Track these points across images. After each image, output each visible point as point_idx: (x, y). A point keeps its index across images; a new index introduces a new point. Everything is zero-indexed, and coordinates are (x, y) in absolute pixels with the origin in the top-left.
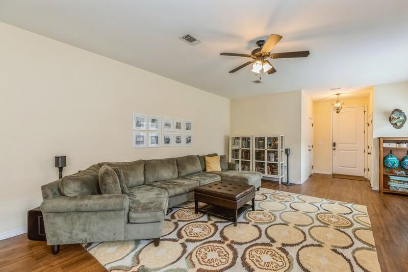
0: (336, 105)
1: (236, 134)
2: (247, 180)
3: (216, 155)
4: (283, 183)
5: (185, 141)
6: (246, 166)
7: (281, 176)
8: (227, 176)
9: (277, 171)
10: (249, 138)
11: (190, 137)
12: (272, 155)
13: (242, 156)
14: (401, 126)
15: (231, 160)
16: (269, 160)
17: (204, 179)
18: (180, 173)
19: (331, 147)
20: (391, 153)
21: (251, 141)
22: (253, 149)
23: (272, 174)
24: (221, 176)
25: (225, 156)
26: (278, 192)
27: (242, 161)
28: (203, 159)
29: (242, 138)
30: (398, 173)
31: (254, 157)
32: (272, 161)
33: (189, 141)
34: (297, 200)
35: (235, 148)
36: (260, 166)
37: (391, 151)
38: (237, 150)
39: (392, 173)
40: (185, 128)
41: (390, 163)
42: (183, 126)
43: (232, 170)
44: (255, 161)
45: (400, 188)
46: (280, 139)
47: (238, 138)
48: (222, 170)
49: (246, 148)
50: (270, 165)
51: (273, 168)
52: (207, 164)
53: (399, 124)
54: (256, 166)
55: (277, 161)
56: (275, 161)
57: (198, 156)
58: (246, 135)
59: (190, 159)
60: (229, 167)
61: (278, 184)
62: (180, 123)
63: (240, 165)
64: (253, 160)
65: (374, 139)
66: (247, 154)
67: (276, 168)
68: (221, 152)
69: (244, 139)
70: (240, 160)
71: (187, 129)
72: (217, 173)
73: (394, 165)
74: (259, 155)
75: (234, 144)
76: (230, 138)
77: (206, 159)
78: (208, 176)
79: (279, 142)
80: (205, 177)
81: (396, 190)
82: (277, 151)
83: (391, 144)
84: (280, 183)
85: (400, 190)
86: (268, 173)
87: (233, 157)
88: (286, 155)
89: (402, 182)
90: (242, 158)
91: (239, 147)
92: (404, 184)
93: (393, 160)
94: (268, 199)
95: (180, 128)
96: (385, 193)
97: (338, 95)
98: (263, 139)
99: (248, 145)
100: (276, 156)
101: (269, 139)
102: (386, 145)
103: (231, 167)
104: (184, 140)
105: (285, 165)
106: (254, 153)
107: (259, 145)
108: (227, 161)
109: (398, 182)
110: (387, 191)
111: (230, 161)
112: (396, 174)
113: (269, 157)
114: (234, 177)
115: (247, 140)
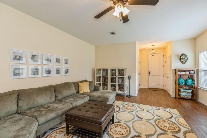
0: (152, 51)
1: (99, 68)
2: (108, 98)
3: (86, 81)
4: (127, 96)
5: (64, 72)
6: (105, 87)
7: (126, 92)
8: (94, 96)
9: (124, 89)
10: (107, 70)
11: (68, 69)
12: (120, 80)
13: (103, 81)
14: (185, 62)
15: (96, 83)
16: (119, 83)
17: (76, 101)
18: (57, 97)
19: (148, 74)
20: (181, 77)
21: (108, 71)
22: (109, 76)
23: (120, 91)
24: (89, 96)
25: (92, 81)
26: (125, 103)
27: (103, 84)
28: (77, 85)
29: (103, 70)
30: (185, 88)
31: (110, 81)
32: (121, 83)
33: (67, 72)
34: (138, 109)
35: (98, 76)
36: (113, 86)
37: (181, 76)
38: (100, 77)
39: (182, 87)
40: (64, 63)
41: (181, 83)
42: (62, 61)
43: (97, 90)
44: (110, 83)
45: (186, 95)
46: (125, 70)
47: (100, 70)
48: (90, 91)
49: (105, 75)
50: (119, 85)
51: (121, 87)
52: (80, 88)
53: (184, 62)
54: (111, 87)
55: (123, 83)
56: (122, 83)
57: (73, 82)
58: (105, 67)
59: (66, 85)
60: (95, 88)
61: (124, 97)
62: (59, 59)
63: (102, 87)
64: (109, 83)
65: (172, 70)
66: (105, 79)
67: (122, 87)
68: (90, 79)
69: (104, 70)
70: (102, 83)
71: (65, 64)
72: (87, 94)
73: (183, 83)
74: (113, 80)
75: (98, 73)
76: (96, 70)
77: (79, 84)
78: (80, 98)
79: (124, 72)
80: (78, 99)
81: (184, 97)
82: (123, 77)
83: (181, 72)
84: (125, 96)
85: (186, 97)
86: (118, 91)
87: (97, 82)
88: (128, 80)
89: (187, 93)
90: (103, 82)
91: (101, 75)
92: (188, 93)
93: (182, 81)
94: (121, 110)
95: (60, 63)
96: (178, 99)
97: (153, 46)
98: (115, 70)
99: (106, 74)
100: (123, 80)
101: (119, 70)
102: (179, 73)
103: (96, 89)
104: (62, 71)
105: (128, 85)
106: (110, 79)
107: (112, 74)
108: (94, 85)
109: (185, 93)
110: (179, 97)
111: (96, 85)
112: (184, 88)
113: (119, 81)
114: (98, 97)
115: (105, 71)
